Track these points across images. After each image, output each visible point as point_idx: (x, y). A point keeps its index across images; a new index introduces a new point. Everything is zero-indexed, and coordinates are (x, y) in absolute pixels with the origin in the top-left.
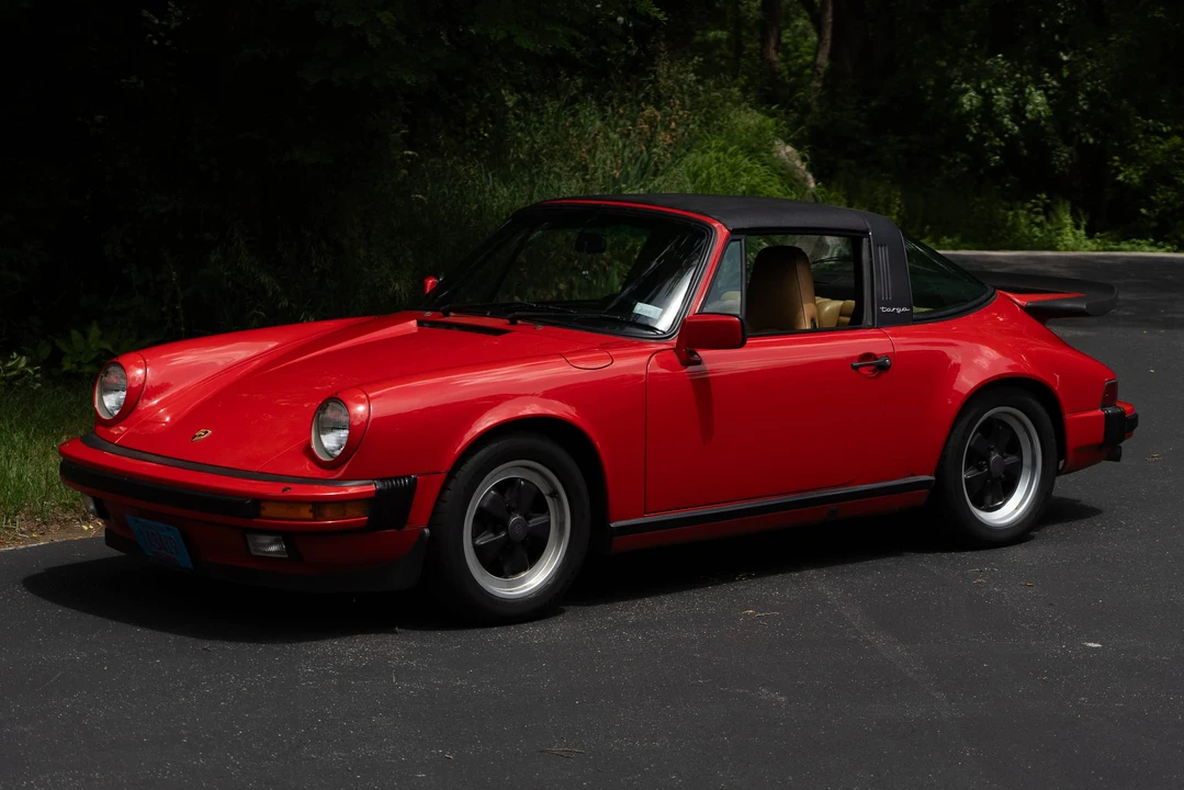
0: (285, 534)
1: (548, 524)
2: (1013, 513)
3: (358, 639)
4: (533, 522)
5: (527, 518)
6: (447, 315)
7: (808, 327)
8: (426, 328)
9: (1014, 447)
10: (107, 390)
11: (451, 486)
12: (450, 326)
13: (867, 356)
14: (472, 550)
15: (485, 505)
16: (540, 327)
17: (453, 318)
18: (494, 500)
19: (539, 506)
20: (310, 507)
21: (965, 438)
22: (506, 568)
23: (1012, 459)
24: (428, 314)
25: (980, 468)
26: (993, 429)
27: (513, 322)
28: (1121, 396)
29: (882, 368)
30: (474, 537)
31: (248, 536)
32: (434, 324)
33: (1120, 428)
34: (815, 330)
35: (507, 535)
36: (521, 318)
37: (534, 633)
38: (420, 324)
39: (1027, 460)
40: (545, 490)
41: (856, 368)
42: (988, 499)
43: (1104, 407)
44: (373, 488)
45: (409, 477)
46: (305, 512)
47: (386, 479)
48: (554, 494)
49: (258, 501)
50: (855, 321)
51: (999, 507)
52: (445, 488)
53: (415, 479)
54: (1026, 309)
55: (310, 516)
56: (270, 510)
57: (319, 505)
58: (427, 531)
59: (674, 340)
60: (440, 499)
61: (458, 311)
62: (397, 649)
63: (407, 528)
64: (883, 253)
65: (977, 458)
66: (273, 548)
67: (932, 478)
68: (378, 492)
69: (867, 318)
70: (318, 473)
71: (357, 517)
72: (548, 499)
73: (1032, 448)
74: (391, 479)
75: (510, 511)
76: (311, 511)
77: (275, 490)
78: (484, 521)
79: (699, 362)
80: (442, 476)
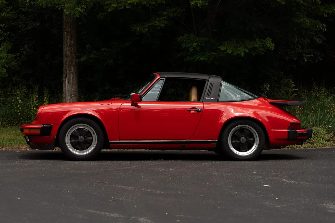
1: (92, 140)
4: (87, 139)
5: (85, 137)
9: (251, 136)
13: (193, 108)
15: (73, 133)
35: (78, 141)
41: (189, 111)
43: (289, 129)
44: (41, 126)
47: (44, 125)
53: (52, 125)
54: (269, 103)
58: (55, 137)
67: (217, 141)
69: (201, 100)
72: (92, 134)
80: (59, 125)
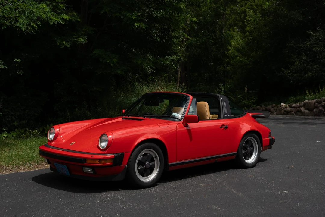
0: (93, 167)
1: (154, 164)
2: (252, 161)
3: (110, 192)
4: (151, 164)
5: (150, 163)
6: (129, 117)
7: (209, 119)
8: (124, 119)
9: (252, 146)
10: (51, 134)
11: (132, 155)
12: (129, 119)
13: (223, 125)
14: (137, 170)
15: (140, 159)
16: (151, 119)
17: (130, 117)
18: (142, 158)
19: (152, 160)
20: (99, 160)
21: (243, 144)
22: (145, 175)
23: (252, 148)
24: (124, 117)
25: (245, 150)
26: (248, 142)
27: (144, 117)
28: (272, 135)
29: (226, 128)
30: (137, 167)
31: (83, 168)
32: (126, 119)
33: (272, 141)
34: (210, 120)
35: (145, 167)
36: (146, 117)
37: (152, 190)
38: (122, 119)
39: (255, 149)
40: (154, 156)
41: (221, 128)
42: (247, 158)
43: (269, 137)
44: (114, 156)
45: (122, 153)
46: (97, 162)
47: (117, 153)
48: (156, 157)
49: (86, 159)
50: (219, 118)
51: (249, 159)
52: (131, 155)
53: (124, 153)
54: (252, 116)
55: (99, 162)
56: (88, 161)
57: (100, 160)
58: (127, 166)
59: (182, 121)
60: (130, 158)
61: (131, 116)
62: (119, 195)
63: (122, 165)
64: (225, 103)
65: (245, 148)
66: (89, 171)
67: (237, 153)
68: (115, 157)
69: (222, 117)
70: (101, 152)
71: (110, 163)
72: (154, 158)
73: (256, 146)
74: (118, 153)
75: (146, 161)
76: (99, 161)
77: (90, 156)
78: (140, 163)
79: (188, 126)
80: (130, 153)
